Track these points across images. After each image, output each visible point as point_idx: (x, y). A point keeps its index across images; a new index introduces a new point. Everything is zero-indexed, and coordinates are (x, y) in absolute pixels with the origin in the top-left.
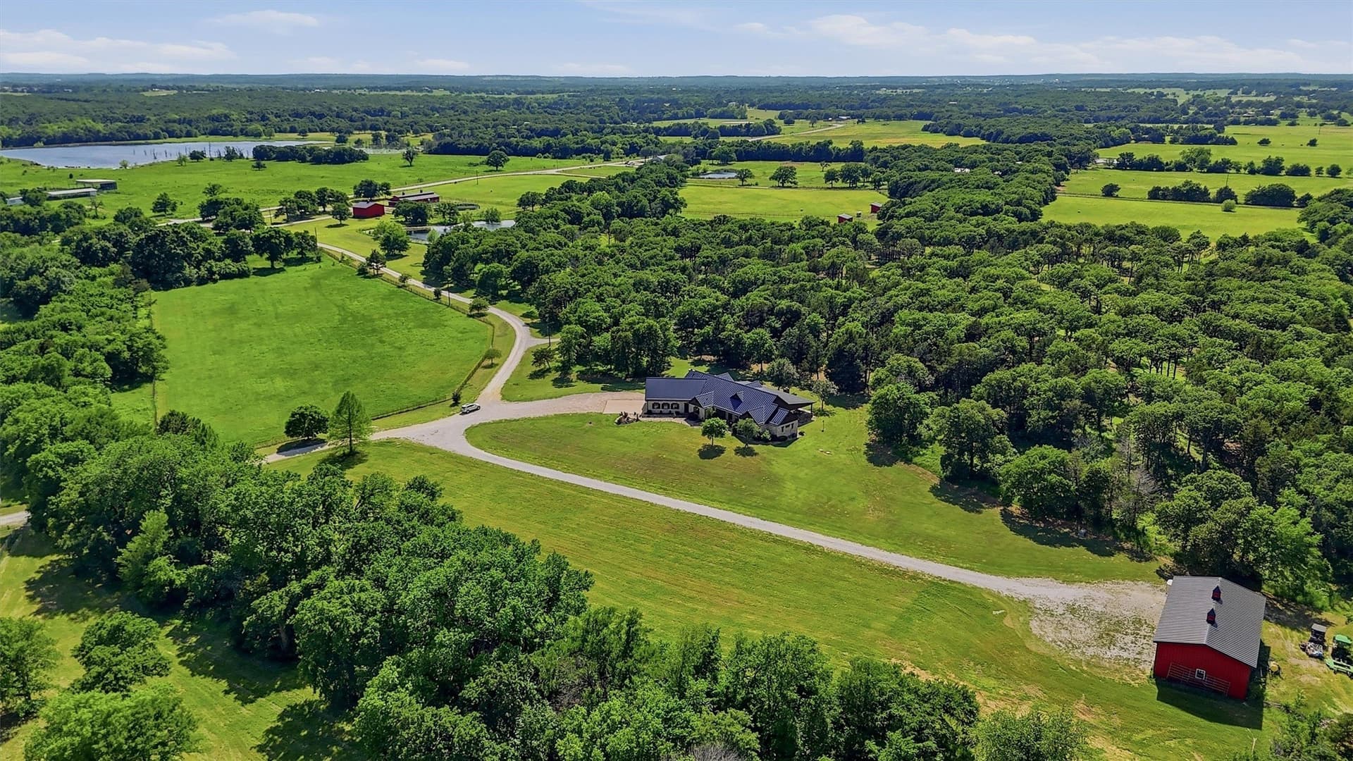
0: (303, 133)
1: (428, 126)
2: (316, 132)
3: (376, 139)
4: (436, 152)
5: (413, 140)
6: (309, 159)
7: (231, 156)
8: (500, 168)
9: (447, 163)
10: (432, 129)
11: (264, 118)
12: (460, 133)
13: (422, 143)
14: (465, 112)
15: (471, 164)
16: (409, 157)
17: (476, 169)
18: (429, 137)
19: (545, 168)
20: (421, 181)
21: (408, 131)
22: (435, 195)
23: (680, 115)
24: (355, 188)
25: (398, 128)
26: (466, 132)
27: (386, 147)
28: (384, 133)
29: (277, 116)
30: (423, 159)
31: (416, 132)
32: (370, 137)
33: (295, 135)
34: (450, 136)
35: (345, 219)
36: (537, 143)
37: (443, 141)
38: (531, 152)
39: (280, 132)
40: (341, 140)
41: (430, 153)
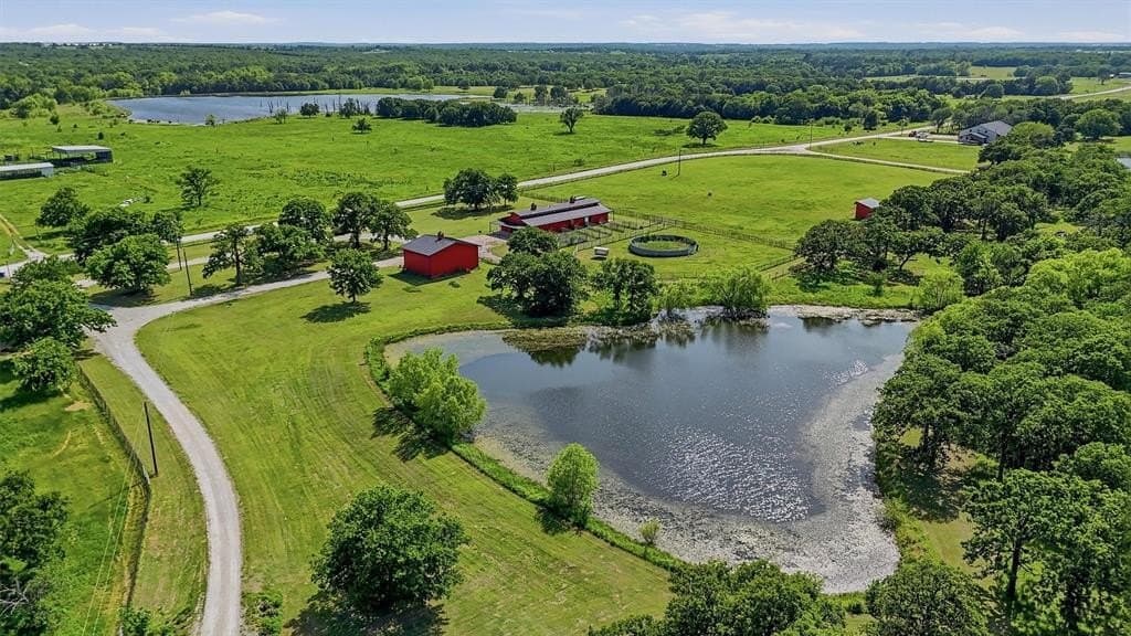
0: (464, 86)
1: (602, 79)
2: (484, 85)
3: (539, 93)
4: (609, 112)
5: (583, 96)
6: (438, 117)
7: (347, 111)
8: (709, 141)
9: (625, 129)
10: (606, 83)
11: (437, 70)
12: (641, 87)
13: (593, 99)
14: (643, 67)
15: (660, 132)
16: (570, 119)
17: (670, 141)
18: (603, 92)
19: (783, 142)
20: (580, 163)
21: (579, 86)
22: (601, 209)
23: (886, 71)
24: (447, 183)
25: (568, 82)
26: (648, 86)
27: (549, 103)
28: (549, 88)
29: (451, 69)
30: (591, 123)
31: (588, 87)
32: (533, 91)
33: (456, 89)
34: (629, 92)
35: (363, 291)
36: (750, 100)
37: (619, 97)
38: (746, 114)
39: (442, 84)
40: (499, 95)
41: (602, 112)
